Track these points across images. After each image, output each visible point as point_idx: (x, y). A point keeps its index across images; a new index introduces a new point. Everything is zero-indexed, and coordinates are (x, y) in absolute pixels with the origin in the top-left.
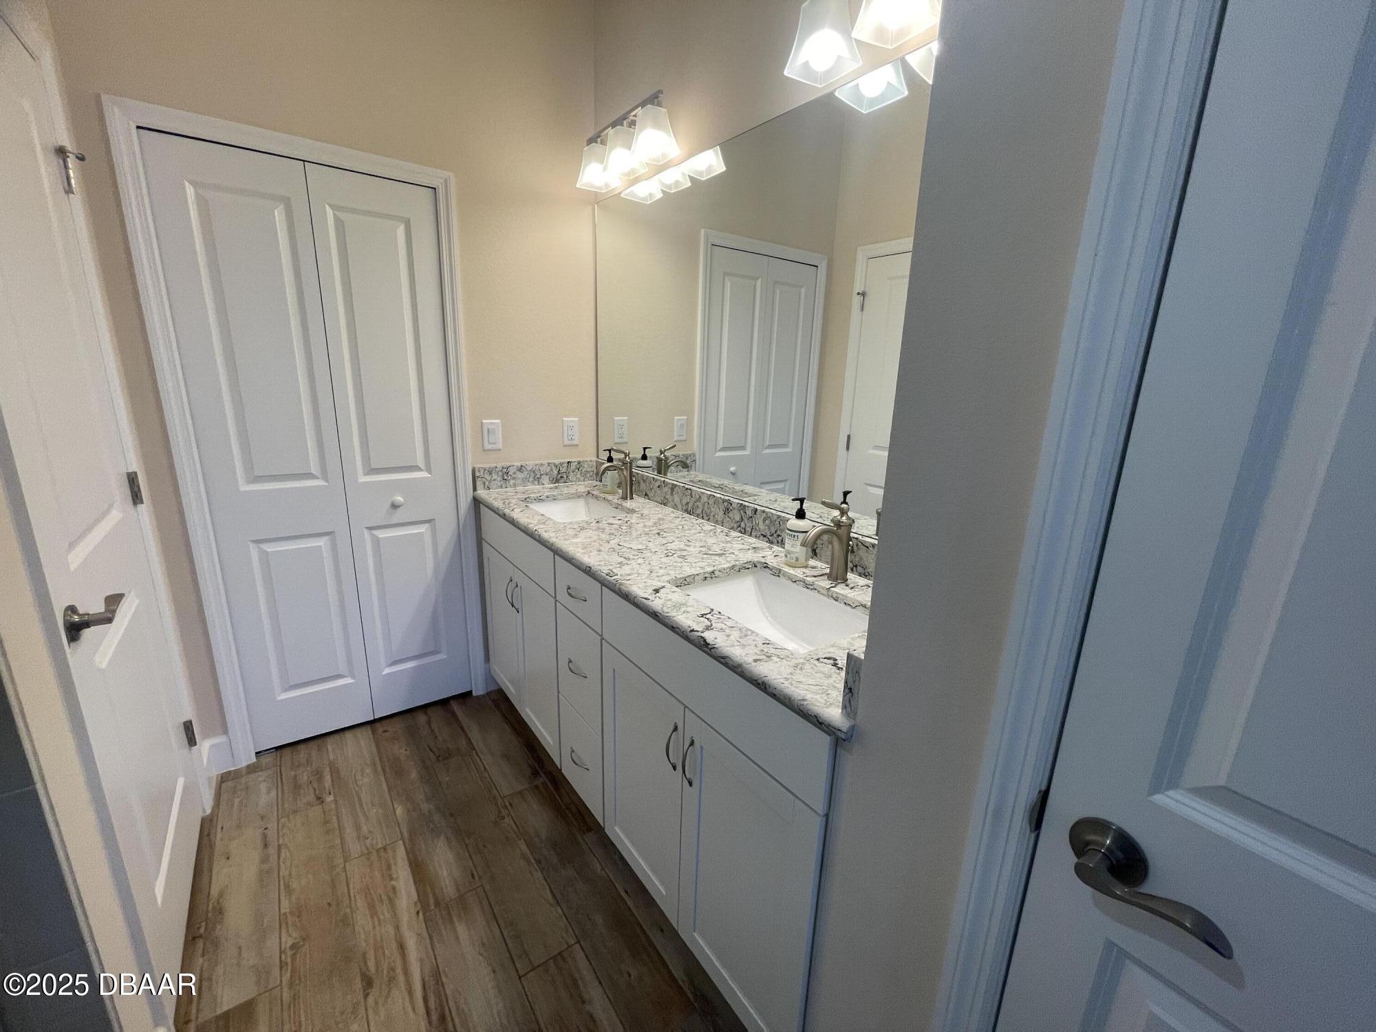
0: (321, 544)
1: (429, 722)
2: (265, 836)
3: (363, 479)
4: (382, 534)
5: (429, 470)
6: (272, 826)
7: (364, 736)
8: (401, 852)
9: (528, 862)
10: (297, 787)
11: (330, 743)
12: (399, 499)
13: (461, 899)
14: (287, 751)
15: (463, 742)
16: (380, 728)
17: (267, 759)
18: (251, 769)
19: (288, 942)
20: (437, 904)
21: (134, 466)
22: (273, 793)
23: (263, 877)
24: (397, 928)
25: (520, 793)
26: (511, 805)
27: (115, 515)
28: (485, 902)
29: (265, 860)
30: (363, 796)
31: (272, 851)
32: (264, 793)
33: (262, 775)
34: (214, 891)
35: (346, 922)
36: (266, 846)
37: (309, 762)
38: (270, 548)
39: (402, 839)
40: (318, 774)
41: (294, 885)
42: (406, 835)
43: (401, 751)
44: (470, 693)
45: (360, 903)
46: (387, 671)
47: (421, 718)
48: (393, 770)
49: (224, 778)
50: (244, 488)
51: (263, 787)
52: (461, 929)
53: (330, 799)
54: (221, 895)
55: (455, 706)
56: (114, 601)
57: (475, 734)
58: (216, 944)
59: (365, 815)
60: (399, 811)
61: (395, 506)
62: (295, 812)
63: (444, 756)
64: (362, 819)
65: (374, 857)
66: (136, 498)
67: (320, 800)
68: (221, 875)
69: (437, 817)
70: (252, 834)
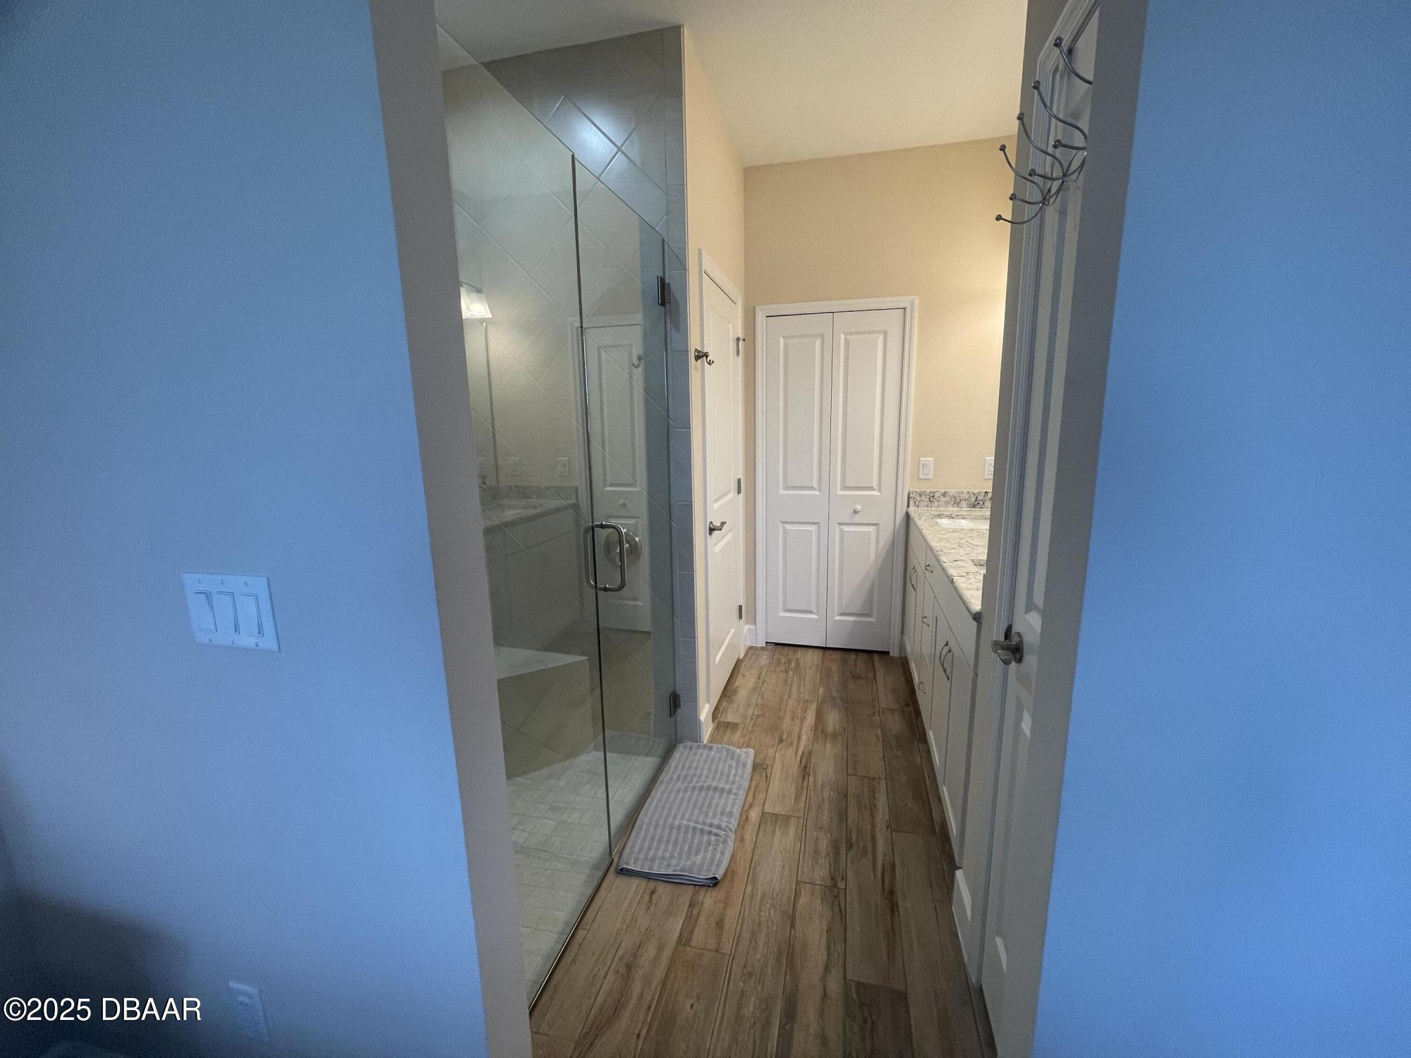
0: (813, 529)
1: (856, 660)
2: (760, 675)
3: (840, 493)
4: (846, 528)
5: (880, 491)
6: (764, 673)
7: (818, 653)
8: (814, 706)
9: (878, 739)
10: (779, 662)
11: (800, 651)
12: (859, 507)
13: (834, 737)
14: (779, 647)
15: (872, 674)
16: (828, 653)
17: (770, 647)
18: (762, 648)
19: (756, 713)
20: (822, 731)
21: (740, 476)
22: (768, 661)
23: (755, 689)
24: (800, 730)
25: (892, 710)
26: (883, 712)
27: (730, 496)
28: (845, 743)
29: (757, 683)
30: (807, 677)
31: (761, 681)
32: (764, 660)
33: (766, 653)
34: (736, 685)
35: (781, 718)
36: (759, 678)
37: (787, 655)
38: (788, 527)
39: (818, 701)
40: (789, 662)
41: (765, 696)
42: (820, 700)
43: (834, 667)
44: (888, 653)
45: (788, 715)
46: (837, 618)
47: (853, 656)
48: (827, 673)
49: (751, 648)
50: (782, 492)
51: (765, 657)
52: (829, 746)
53: (791, 673)
54: (738, 687)
55: (876, 657)
56: (723, 524)
57: (880, 674)
58: (732, 701)
59: (804, 685)
60: (821, 690)
61: (856, 512)
62: (775, 671)
63: (856, 677)
64: (802, 686)
65: (802, 702)
66: (739, 492)
67: (787, 671)
68: (739, 682)
69: (838, 701)
70: (755, 672)
